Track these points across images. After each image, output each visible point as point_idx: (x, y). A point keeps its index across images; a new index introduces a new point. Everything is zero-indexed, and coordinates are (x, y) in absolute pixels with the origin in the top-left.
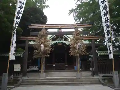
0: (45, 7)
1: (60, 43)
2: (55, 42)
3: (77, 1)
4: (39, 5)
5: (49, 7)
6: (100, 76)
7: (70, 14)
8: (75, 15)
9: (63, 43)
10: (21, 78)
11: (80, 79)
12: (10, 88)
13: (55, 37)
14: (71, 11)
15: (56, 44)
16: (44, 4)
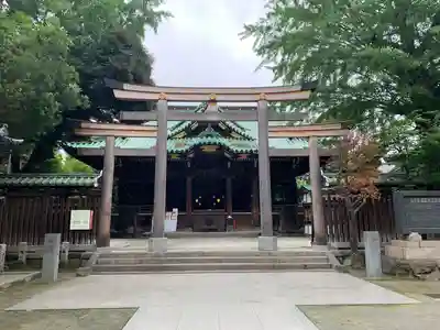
1: (210, 144)
2: (195, 141)
6: (330, 248)
9: (220, 144)
13: (192, 123)
15: (196, 148)
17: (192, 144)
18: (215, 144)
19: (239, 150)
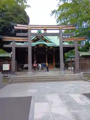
0: (27, 7)
1: (41, 44)
3: (59, 1)
4: (20, 4)
5: (30, 7)
6: (81, 74)
7: (52, 15)
8: (57, 16)
9: (44, 44)
10: (11, 76)
11: (64, 76)
12: (4, 85)
13: (35, 38)
14: (53, 12)
15: (37, 45)
16: (25, 4)
17: (36, 44)
18: (43, 44)
19: (50, 45)
